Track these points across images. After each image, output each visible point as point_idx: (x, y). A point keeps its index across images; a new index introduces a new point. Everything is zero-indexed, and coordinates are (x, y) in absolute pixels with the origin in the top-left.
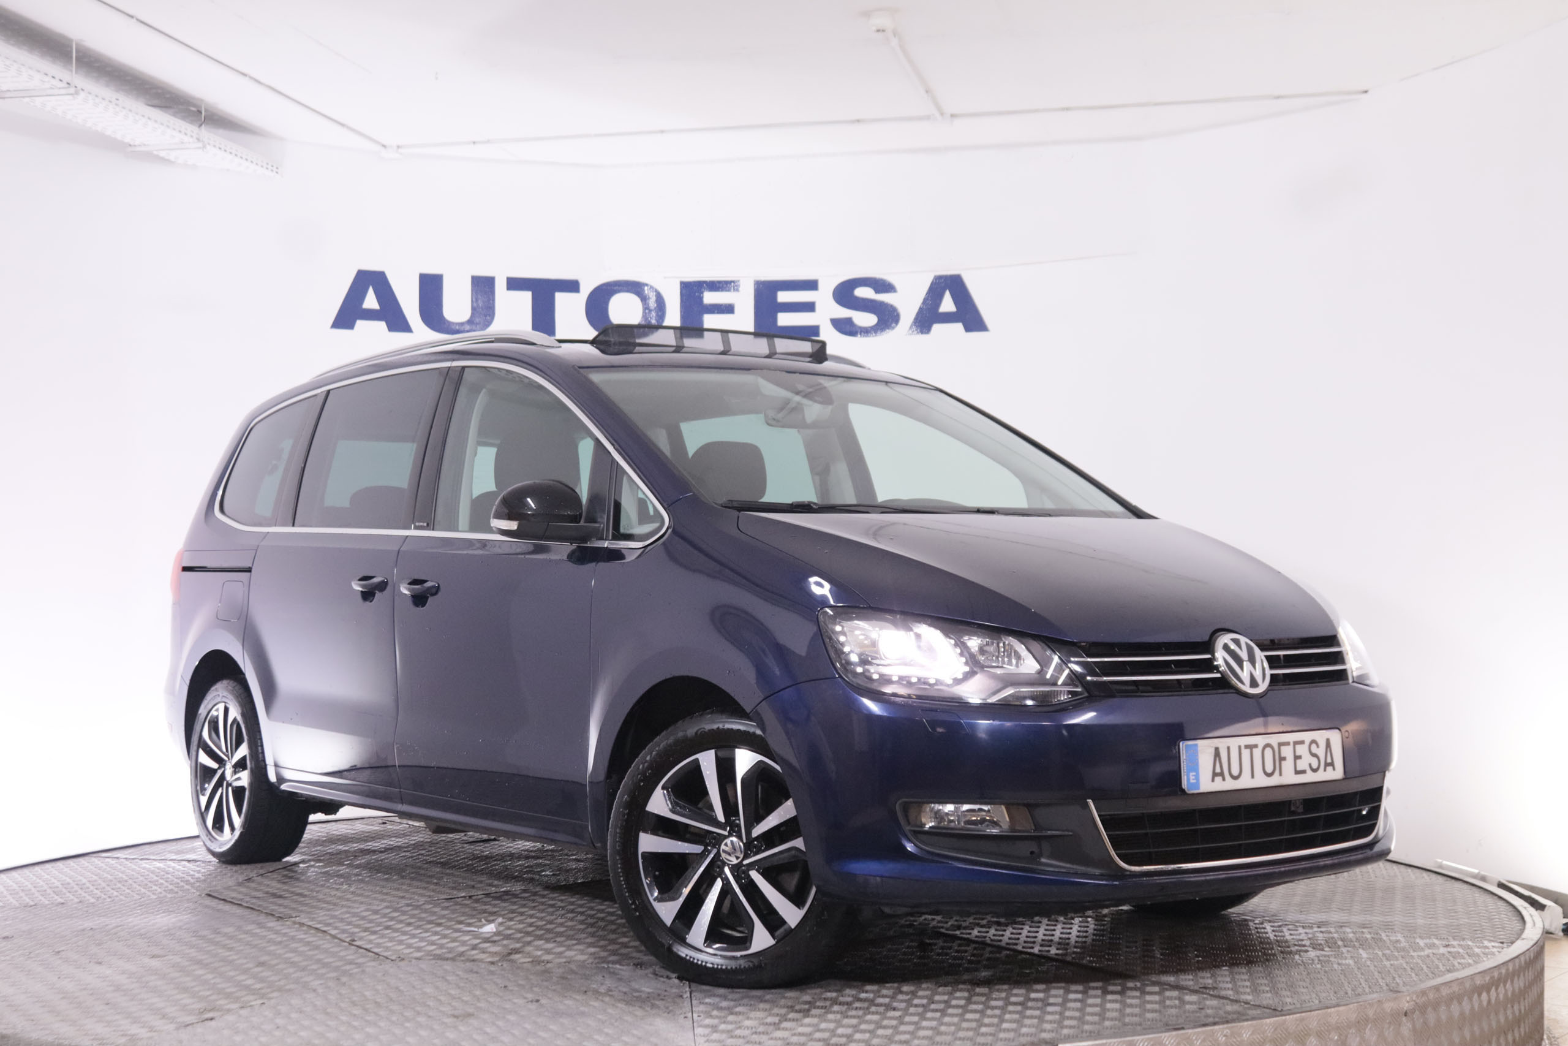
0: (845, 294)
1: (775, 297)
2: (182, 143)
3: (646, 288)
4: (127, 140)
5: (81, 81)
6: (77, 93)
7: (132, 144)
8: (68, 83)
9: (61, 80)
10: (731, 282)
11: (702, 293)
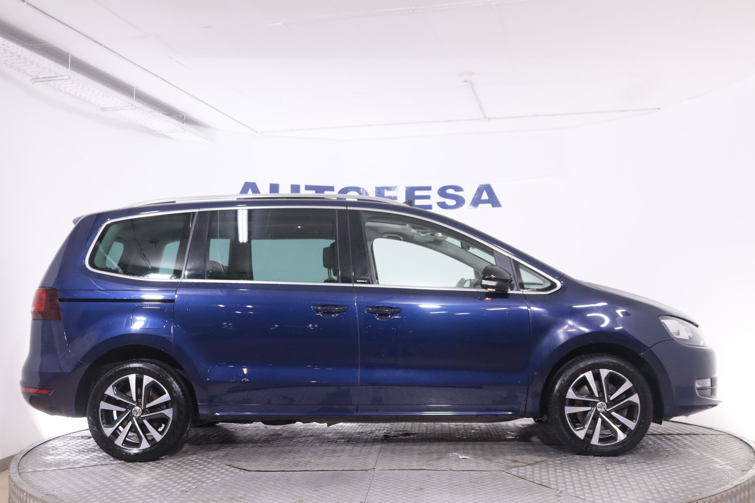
0: (442, 192)
1: (414, 193)
2: (176, 129)
3: (361, 190)
5: (136, 103)
6: (135, 108)
7: (156, 130)
8: (132, 105)
9: (129, 103)
10: (396, 187)
11: (384, 192)
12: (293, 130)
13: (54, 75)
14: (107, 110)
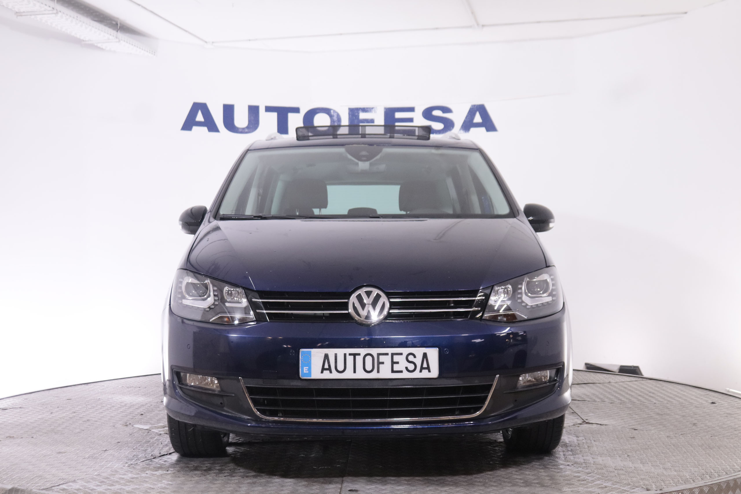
0: (428, 114)
1: (394, 115)
2: (109, 39)
3: (332, 111)
6: (57, 13)
7: (84, 40)
8: (54, 8)
9: (49, 7)
10: (373, 108)
11: (359, 113)
12: (250, 40)
14: (23, 14)
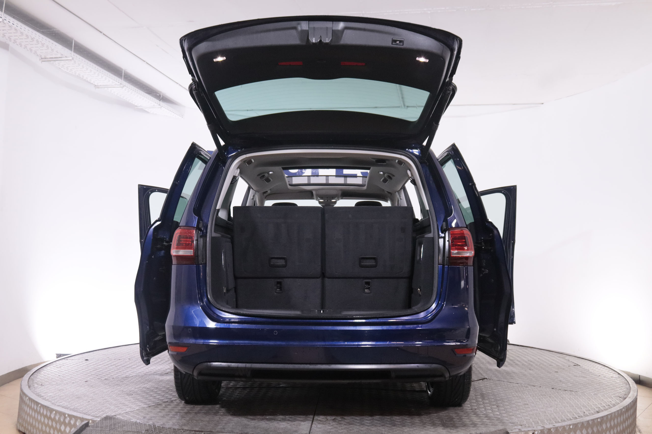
2: (154, 106)
4: (136, 104)
5: (125, 83)
6: (123, 87)
7: (137, 105)
8: (121, 84)
9: (118, 82)
13: (61, 56)
14: (100, 87)
